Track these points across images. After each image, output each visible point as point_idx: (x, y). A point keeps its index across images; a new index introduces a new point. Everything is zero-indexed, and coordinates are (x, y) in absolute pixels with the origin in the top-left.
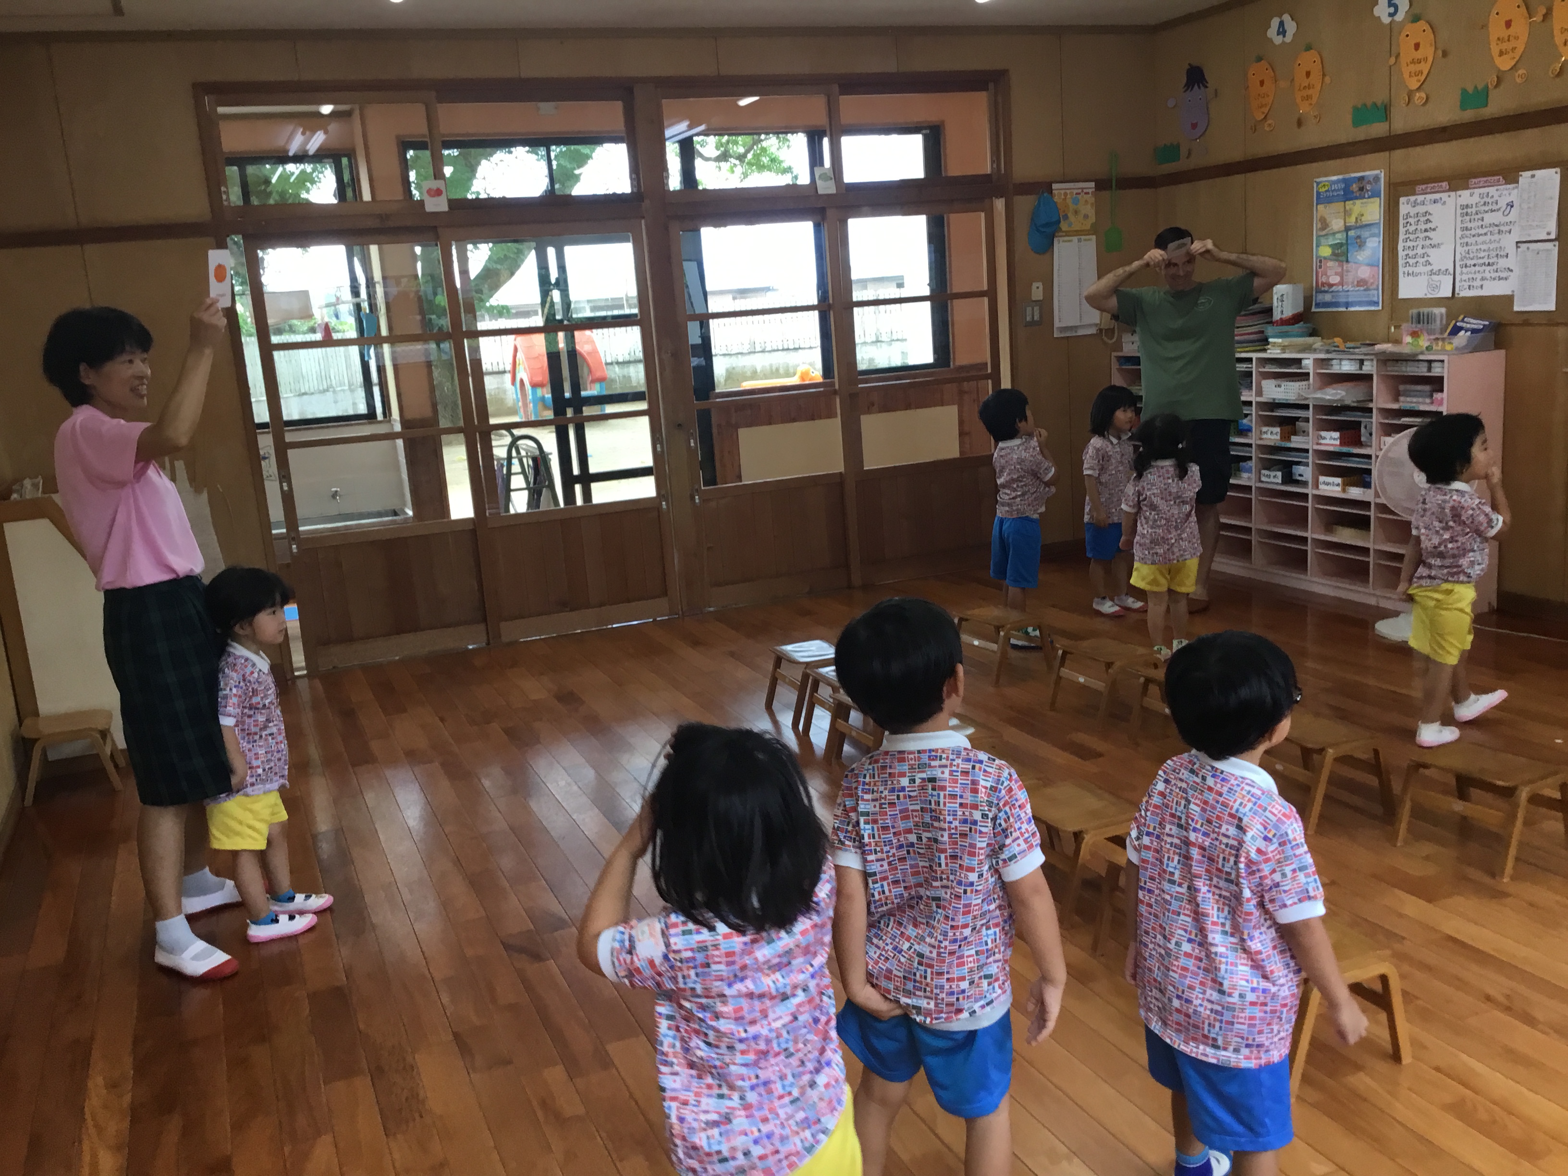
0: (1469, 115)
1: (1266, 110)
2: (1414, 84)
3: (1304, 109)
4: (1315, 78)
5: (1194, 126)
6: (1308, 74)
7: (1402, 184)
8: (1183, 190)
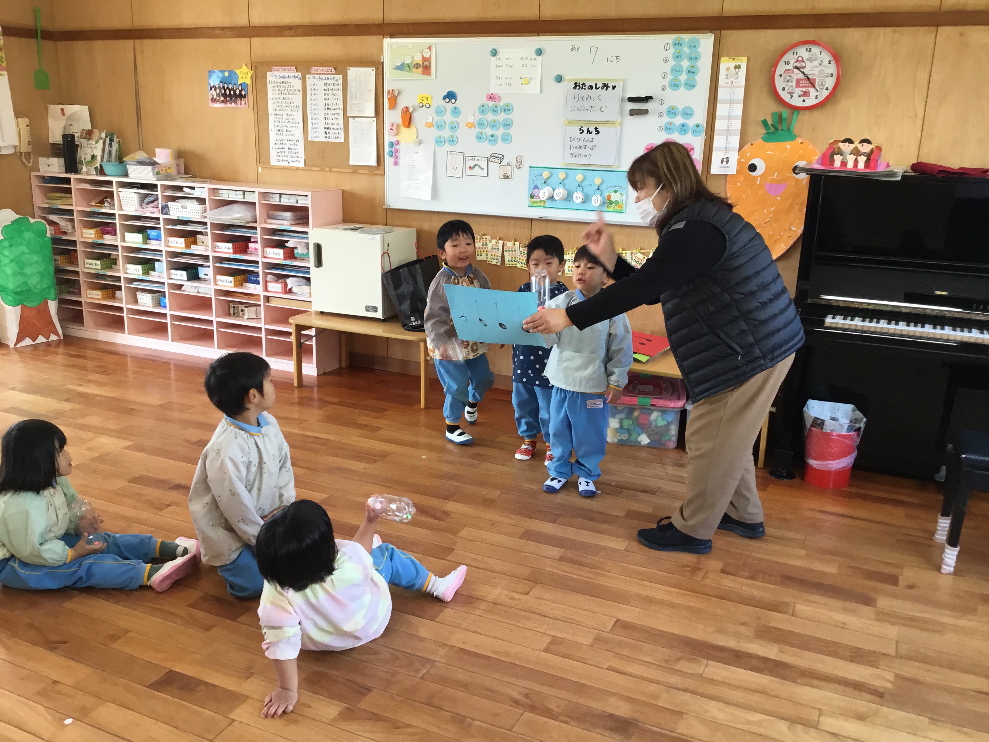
7: (262, 63)
8: (80, 46)
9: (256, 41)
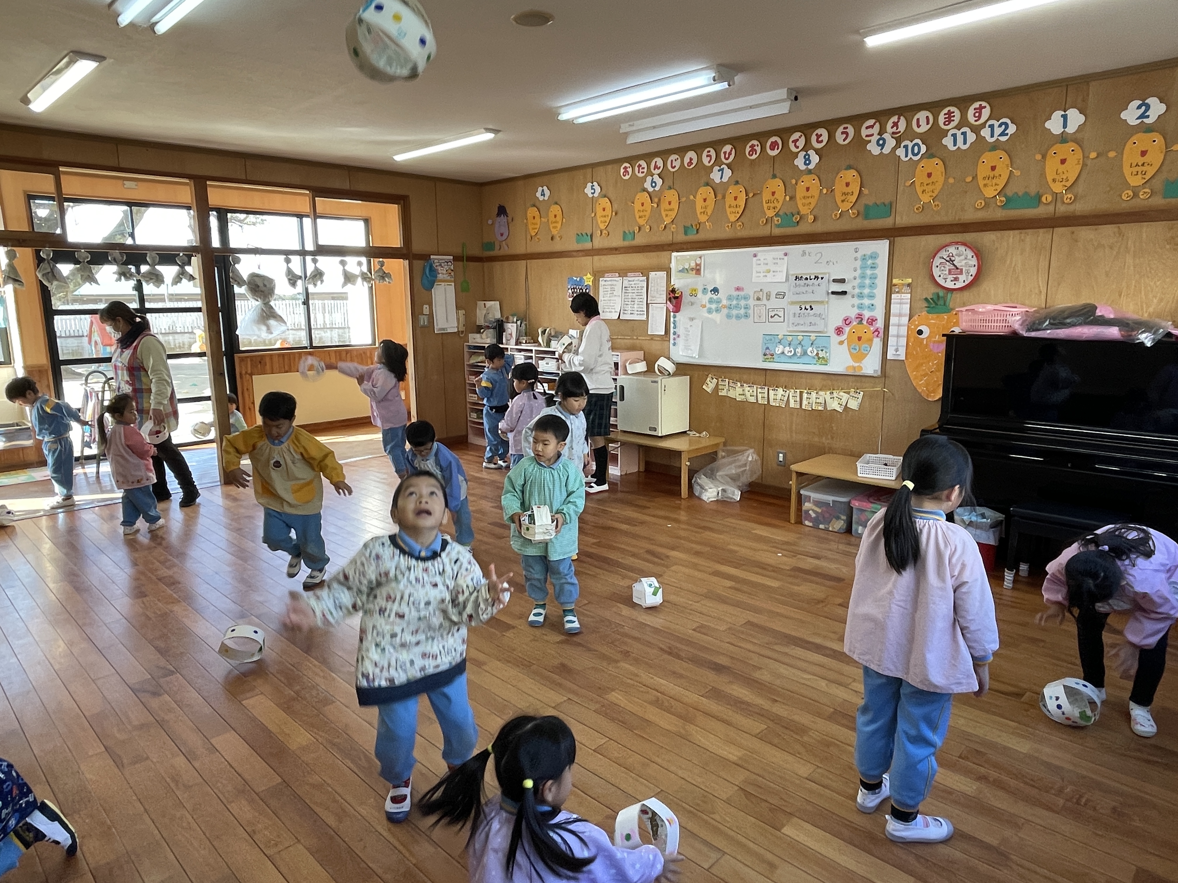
0: (626, 243)
1: (536, 231)
2: (602, 226)
3: (554, 232)
4: (559, 218)
5: (502, 235)
6: (555, 216)
7: (598, 272)
8: (497, 265)
9: (596, 258)
